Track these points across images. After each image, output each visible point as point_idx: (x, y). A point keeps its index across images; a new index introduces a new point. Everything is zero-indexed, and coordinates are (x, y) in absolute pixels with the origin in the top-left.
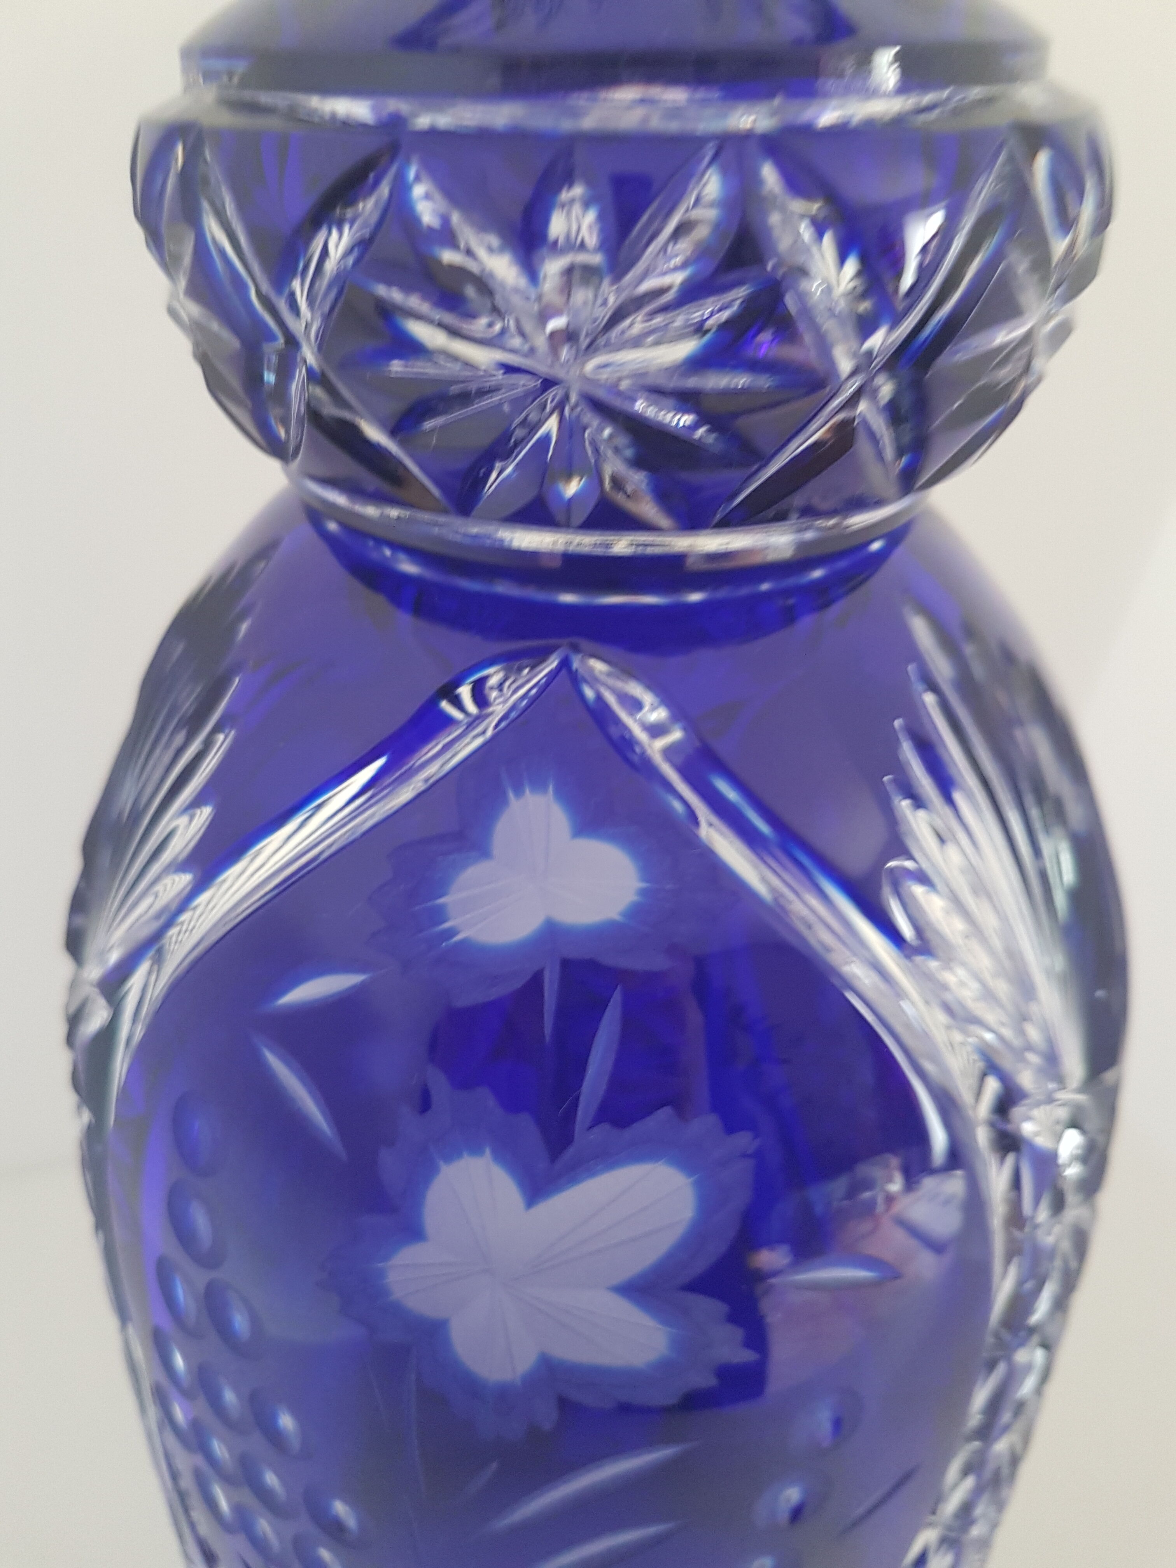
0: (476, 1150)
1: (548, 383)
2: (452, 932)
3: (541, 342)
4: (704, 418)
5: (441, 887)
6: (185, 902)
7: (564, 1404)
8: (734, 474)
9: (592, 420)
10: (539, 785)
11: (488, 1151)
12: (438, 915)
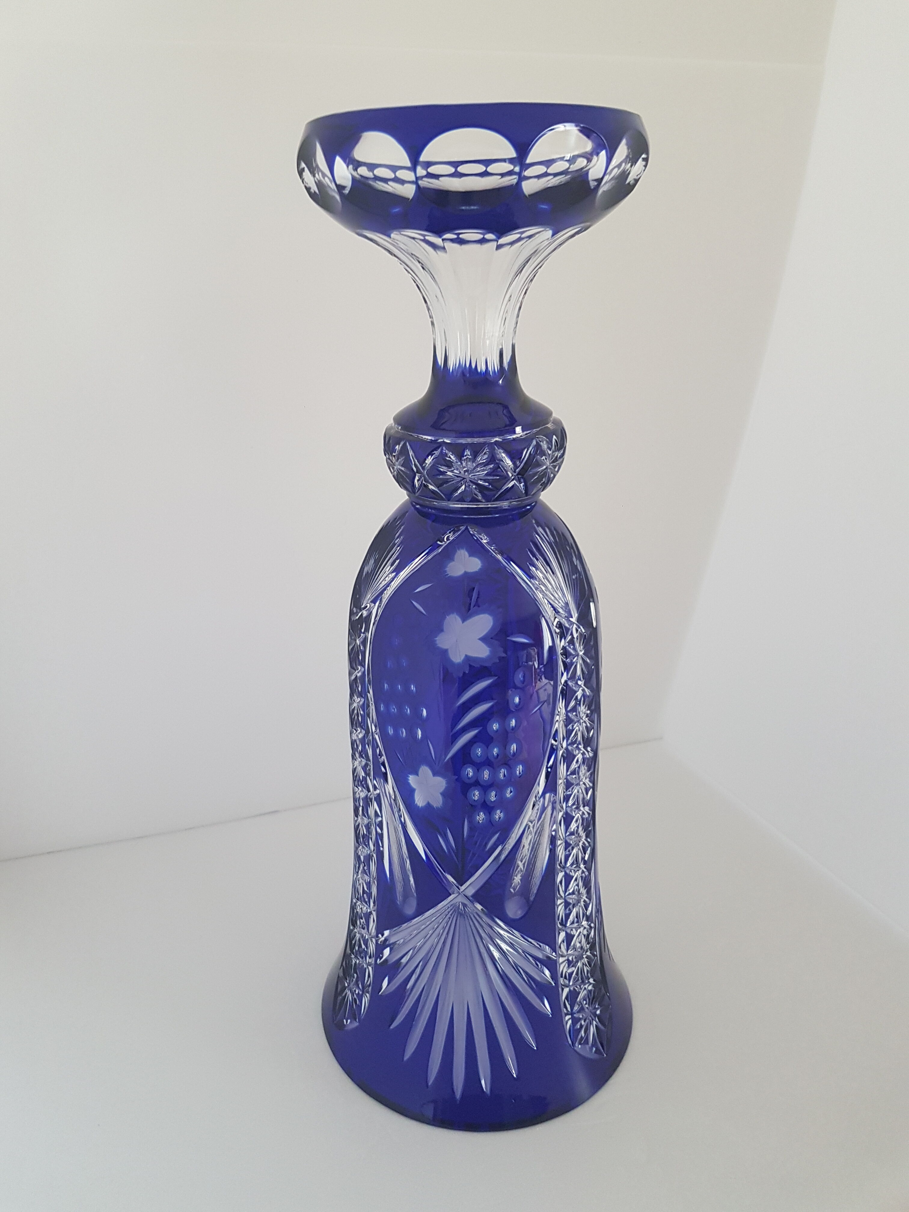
0: (453, 613)
1: (464, 478)
2: (448, 574)
3: (462, 472)
4: (490, 484)
5: (446, 567)
6: (393, 579)
7: (470, 666)
8: (494, 492)
9: (471, 484)
10: (462, 548)
11: (455, 613)
12: (446, 572)
